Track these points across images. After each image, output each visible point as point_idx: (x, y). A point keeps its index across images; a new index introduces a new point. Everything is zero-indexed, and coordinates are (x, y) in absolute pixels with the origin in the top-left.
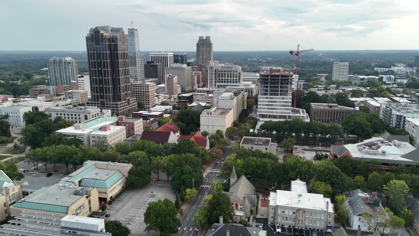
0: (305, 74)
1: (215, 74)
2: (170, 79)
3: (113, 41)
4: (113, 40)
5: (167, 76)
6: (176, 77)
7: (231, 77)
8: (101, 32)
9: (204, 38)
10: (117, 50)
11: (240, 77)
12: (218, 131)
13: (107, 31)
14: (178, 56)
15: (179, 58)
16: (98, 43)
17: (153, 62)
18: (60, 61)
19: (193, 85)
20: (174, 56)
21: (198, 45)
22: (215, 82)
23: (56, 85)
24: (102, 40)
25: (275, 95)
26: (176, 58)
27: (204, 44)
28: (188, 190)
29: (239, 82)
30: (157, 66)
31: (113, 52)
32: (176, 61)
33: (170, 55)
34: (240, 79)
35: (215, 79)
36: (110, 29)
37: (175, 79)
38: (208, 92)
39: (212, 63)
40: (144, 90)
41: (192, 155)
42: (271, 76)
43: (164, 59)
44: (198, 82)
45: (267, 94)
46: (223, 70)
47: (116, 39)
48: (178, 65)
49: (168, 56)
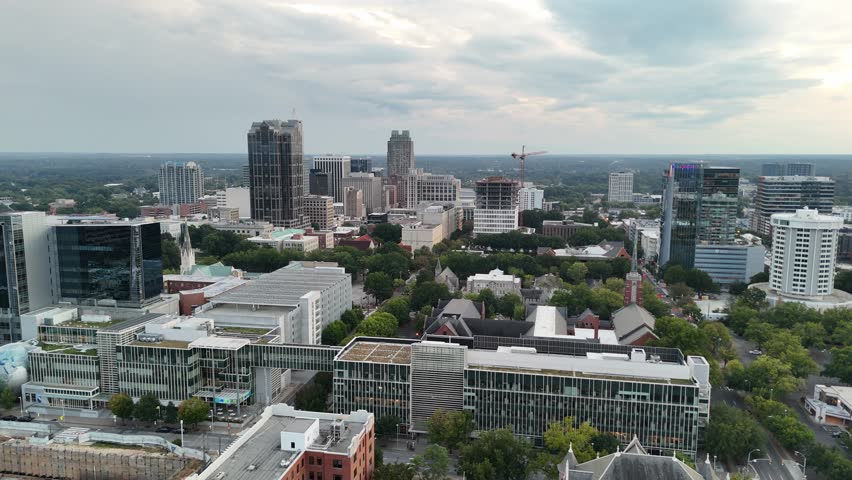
0: (569, 193)
1: (419, 188)
2: (352, 194)
3: (285, 140)
4: (285, 138)
5: (346, 190)
6: (361, 191)
7: (441, 191)
8: (271, 128)
9: (400, 133)
10: (290, 151)
11: (455, 191)
12: (424, 247)
13: (277, 127)
14: (356, 161)
15: (360, 165)
16: (265, 142)
17: (320, 171)
18: (179, 168)
19: (383, 205)
20: (352, 162)
21: (390, 145)
22: (418, 200)
23: (179, 203)
24: (272, 140)
25: (495, 208)
26: (354, 165)
27: (400, 144)
28: (396, 280)
29: (455, 199)
30: (326, 176)
31: (284, 153)
32: (354, 169)
33: (346, 159)
34: (455, 196)
35: (419, 196)
36: (280, 124)
37: (359, 194)
38: (408, 213)
39: (413, 171)
40: (319, 207)
41: (397, 253)
42: (489, 184)
43: (336, 166)
44: (392, 202)
45: (484, 207)
46: (431, 181)
47: (289, 137)
48: (360, 174)
49: (343, 161)
